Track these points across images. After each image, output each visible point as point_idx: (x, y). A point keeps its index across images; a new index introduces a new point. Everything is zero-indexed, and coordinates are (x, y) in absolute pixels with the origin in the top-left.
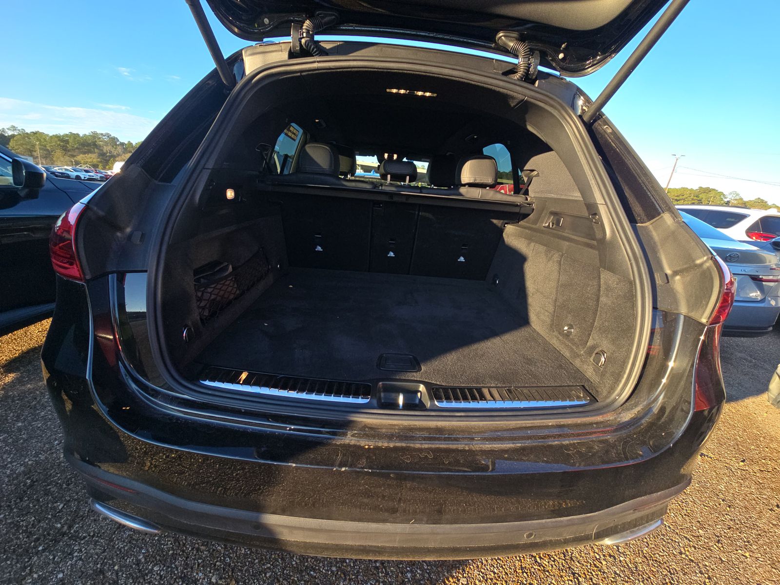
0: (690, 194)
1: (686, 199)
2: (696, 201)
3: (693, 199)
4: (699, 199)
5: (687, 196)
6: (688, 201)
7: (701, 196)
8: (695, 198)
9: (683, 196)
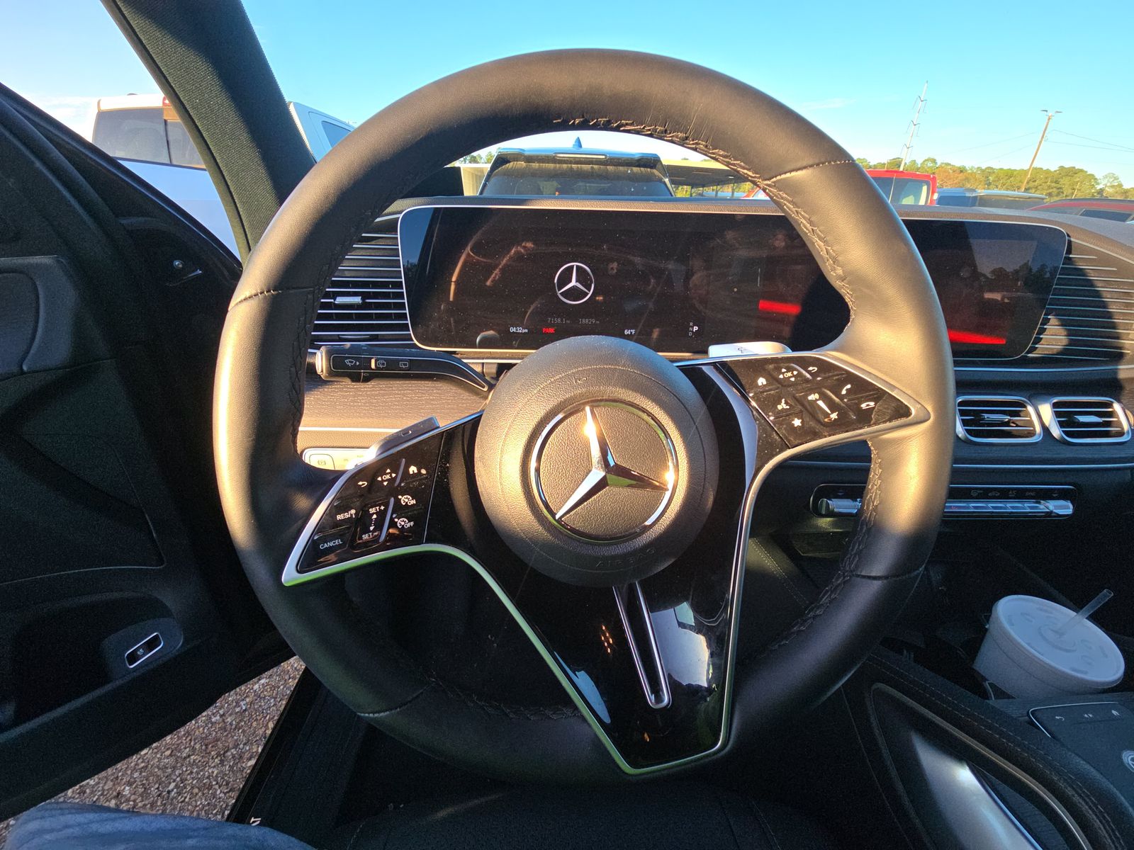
0: (1046, 178)
1: (1039, 187)
2: (1054, 190)
3: (1049, 187)
4: (1059, 186)
5: (1041, 182)
6: (1043, 189)
7: (1062, 181)
8: (1053, 185)
9: (1035, 181)
